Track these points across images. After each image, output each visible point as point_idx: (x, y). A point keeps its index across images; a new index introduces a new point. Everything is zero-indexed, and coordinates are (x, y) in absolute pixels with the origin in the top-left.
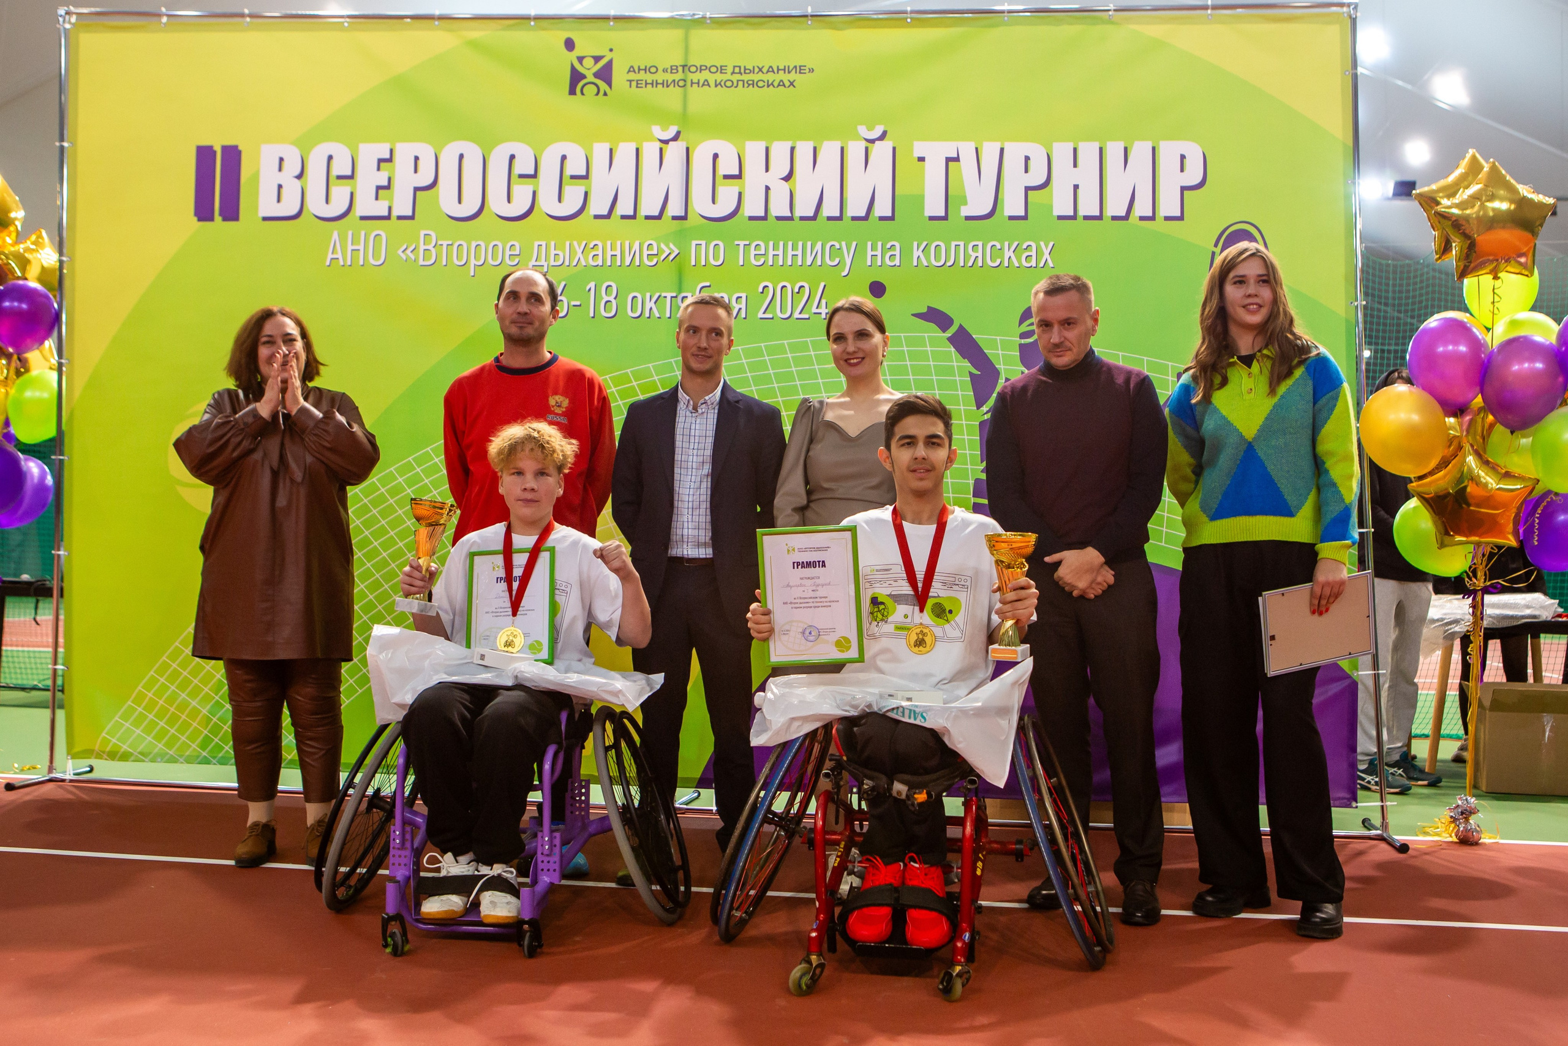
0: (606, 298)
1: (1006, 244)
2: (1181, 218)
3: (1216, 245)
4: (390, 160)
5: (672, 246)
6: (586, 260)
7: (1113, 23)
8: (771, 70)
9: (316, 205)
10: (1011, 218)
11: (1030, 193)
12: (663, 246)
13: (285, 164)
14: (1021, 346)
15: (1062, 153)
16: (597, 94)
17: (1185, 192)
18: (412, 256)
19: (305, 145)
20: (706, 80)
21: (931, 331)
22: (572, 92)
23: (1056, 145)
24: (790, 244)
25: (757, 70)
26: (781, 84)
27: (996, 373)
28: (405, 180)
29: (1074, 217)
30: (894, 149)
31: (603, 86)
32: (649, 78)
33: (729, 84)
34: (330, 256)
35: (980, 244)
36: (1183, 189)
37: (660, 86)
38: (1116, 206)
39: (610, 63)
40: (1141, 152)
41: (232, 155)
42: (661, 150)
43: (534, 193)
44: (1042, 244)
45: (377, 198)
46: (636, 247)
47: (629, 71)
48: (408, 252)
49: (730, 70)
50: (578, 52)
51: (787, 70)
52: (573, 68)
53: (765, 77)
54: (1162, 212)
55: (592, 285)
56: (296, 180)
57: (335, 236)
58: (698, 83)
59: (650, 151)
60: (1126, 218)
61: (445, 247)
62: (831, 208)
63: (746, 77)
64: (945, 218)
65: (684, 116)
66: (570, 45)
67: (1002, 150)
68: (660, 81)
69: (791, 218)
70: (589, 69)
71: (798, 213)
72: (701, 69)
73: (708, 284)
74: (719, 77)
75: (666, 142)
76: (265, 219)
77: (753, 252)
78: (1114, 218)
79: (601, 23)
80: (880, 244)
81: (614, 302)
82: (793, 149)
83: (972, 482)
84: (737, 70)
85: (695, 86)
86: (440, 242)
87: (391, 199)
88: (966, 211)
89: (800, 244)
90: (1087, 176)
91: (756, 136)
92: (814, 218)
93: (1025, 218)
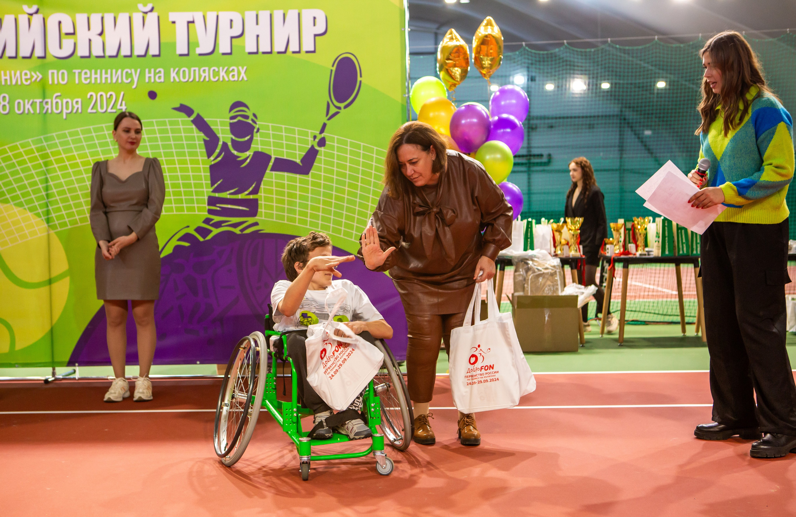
0: (3, 104)
1: (221, 68)
2: (314, 52)
3: (333, 66)
5: (38, 73)
10: (223, 54)
11: (233, 40)
12: (33, 73)
14: (231, 124)
15: (250, 17)
17: (316, 37)
21: (182, 117)
23: (246, 13)
24: (104, 71)
27: (218, 139)
29: (257, 53)
30: (158, 17)
35: (207, 69)
36: (315, 35)
38: (279, 46)
40: (292, 15)
42: (29, 19)
44: (240, 68)
46: (18, 74)
54: (304, 48)
59: (23, 20)
60: (285, 52)
62: (125, 51)
64: (188, 55)
67: (218, 16)
69: (103, 57)
71: (108, 53)
73: (60, 94)
75: (31, 15)
77: (83, 76)
78: (279, 53)
80: (153, 70)
81: (8, 105)
82: (102, 18)
83: (206, 198)
88: (199, 51)
89: (109, 71)
90: (264, 30)
91: (82, 11)
92: (116, 56)
93: (231, 54)
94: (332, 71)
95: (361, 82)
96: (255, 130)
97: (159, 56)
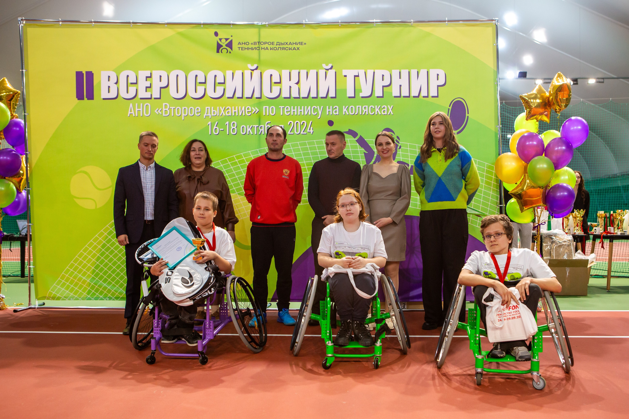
0: (233, 128)
1: (376, 106)
2: (437, 97)
3: (450, 106)
4: (150, 77)
5: (256, 108)
6: (225, 113)
7: (413, 27)
8: (290, 43)
9: (123, 94)
10: (378, 97)
11: (384, 88)
12: (253, 108)
13: (111, 79)
15: (395, 74)
16: (227, 52)
17: (439, 87)
18: (160, 113)
19: (118, 71)
20: (267, 47)
21: (350, 138)
22: (218, 52)
23: (393, 71)
24: (299, 107)
25: (285, 44)
26: (294, 49)
27: (373, 153)
28: (157, 85)
29: (400, 97)
30: (336, 72)
31: (229, 49)
32: (246, 46)
33: (275, 49)
34: (129, 113)
35: (367, 106)
36: (438, 86)
37: (250, 50)
38: (414, 93)
39: (231, 41)
40: (423, 73)
41: (90, 75)
42: (251, 73)
43: (205, 89)
44: (389, 106)
45: (146, 91)
46: (243, 109)
47: (239, 44)
48: (159, 111)
49: (275, 44)
50: (219, 37)
51: (296, 44)
52: (218, 43)
53: (289, 46)
54: (431, 94)
55: (227, 123)
56: (115, 84)
57: (131, 105)
58: (264, 49)
59: (247, 74)
60: (418, 97)
61: (172, 109)
62: (313, 94)
63: (281, 46)
64: (354, 97)
65: (259, 60)
66: (216, 34)
67: (374, 73)
68: (250, 48)
69: (299, 98)
70: (224, 43)
71: (302, 96)
72: (265, 43)
73: (270, 122)
74: (272, 46)
75: (253, 70)
76: (104, 99)
77: (286, 110)
78: (414, 97)
79: (228, 26)
80: (331, 107)
81: (236, 129)
82: (299, 73)
84: (278, 44)
85: (263, 49)
86: (170, 108)
87: (152, 91)
88: (362, 95)
89: (303, 107)
90: (404, 82)
91: (285, 68)
92: (307, 98)
93: (383, 97)
94: (449, 109)
95: (468, 117)
96: (398, 147)
97: (335, 97)
